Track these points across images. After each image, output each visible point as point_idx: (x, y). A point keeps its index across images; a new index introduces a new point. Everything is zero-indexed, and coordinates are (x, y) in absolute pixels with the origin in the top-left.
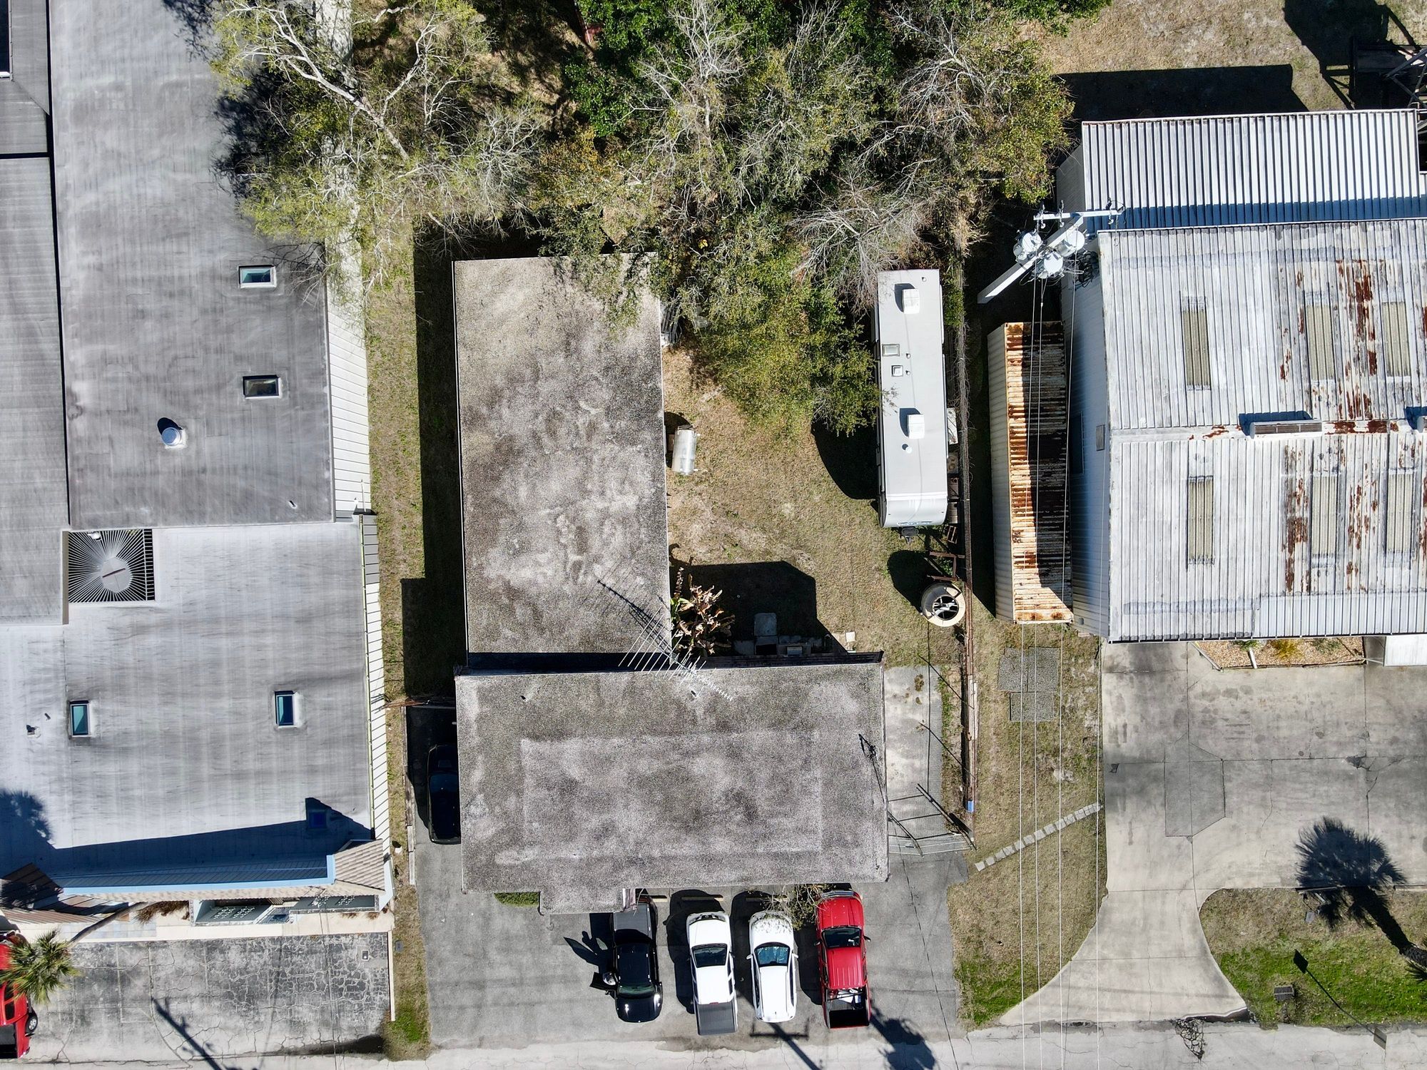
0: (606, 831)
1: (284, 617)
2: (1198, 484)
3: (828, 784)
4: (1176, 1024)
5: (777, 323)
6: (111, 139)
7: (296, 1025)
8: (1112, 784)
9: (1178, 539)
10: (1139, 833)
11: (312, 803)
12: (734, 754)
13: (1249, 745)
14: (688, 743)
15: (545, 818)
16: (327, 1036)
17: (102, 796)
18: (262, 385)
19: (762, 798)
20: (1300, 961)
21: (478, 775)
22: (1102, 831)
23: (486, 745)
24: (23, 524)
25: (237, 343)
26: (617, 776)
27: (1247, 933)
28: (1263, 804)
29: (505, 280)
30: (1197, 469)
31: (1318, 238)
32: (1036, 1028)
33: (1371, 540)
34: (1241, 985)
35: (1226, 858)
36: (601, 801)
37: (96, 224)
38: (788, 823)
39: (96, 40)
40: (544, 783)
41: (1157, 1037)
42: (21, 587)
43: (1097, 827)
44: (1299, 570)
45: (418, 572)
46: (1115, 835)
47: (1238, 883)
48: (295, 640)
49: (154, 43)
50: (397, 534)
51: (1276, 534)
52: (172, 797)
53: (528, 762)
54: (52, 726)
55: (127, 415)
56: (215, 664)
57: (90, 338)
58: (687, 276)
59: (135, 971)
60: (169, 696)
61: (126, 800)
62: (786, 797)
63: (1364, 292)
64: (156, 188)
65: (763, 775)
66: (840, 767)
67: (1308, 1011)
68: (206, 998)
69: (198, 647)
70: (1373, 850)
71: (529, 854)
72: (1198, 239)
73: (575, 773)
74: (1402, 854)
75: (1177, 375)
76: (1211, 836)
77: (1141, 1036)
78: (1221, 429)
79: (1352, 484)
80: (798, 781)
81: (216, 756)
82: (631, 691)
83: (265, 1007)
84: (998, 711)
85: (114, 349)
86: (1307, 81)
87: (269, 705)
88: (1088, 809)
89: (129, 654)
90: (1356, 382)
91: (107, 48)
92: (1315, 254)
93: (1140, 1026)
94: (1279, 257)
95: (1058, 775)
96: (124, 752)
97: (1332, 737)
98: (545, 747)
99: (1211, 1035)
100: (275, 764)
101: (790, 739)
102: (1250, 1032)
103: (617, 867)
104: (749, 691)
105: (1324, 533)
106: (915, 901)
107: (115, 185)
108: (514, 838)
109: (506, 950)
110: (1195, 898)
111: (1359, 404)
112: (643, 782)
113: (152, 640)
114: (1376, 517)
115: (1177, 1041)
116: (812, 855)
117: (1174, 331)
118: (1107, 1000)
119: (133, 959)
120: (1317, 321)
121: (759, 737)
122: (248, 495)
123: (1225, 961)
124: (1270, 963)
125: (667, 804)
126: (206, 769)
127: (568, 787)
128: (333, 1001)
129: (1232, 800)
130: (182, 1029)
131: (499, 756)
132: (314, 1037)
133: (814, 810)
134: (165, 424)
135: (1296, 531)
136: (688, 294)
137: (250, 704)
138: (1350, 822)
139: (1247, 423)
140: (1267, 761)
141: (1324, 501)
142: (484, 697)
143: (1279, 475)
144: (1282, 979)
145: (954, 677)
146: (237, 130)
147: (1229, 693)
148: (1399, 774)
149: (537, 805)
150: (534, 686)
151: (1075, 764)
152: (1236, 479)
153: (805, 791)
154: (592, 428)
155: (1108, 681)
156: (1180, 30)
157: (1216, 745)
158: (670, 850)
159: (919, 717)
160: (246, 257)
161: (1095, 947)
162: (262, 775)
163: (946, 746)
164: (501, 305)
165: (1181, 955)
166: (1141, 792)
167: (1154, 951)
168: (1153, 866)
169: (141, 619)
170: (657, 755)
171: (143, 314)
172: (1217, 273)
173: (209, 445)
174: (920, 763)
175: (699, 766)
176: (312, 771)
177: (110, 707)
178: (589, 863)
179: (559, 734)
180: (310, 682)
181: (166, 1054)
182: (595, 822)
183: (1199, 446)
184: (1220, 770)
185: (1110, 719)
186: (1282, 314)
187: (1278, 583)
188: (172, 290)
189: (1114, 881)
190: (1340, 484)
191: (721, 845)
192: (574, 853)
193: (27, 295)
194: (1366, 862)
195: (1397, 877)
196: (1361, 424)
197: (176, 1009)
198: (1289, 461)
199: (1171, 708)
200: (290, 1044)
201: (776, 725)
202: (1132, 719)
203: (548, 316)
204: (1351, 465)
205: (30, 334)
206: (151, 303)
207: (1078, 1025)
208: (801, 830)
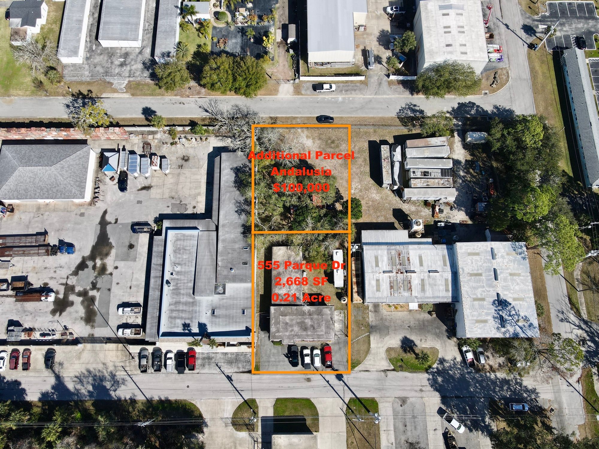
0: (292, 330)
1: (244, 298)
2: (378, 281)
3: (326, 324)
4: (382, 371)
5: (319, 257)
6: (227, 229)
7: (238, 368)
8: (371, 330)
9: (375, 288)
10: (375, 338)
11: (246, 327)
12: (312, 319)
13: (392, 324)
14: (305, 317)
15: (283, 328)
16: (244, 370)
17: (216, 324)
18: (245, 263)
19: (316, 326)
20: (402, 360)
21: (273, 321)
22: (370, 337)
23: (275, 317)
24: (209, 282)
25: (242, 258)
26: (294, 322)
27: (393, 355)
28: (395, 333)
29: (280, 249)
30: (377, 278)
31: (393, 247)
32: (360, 371)
33: (402, 289)
34: (393, 364)
35: (389, 342)
36: (291, 326)
37: (224, 241)
38: (319, 330)
39: (226, 216)
40: (283, 323)
41: (380, 373)
42: (208, 291)
43: (369, 337)
44: (392, 293)
45: (263, 293)
46: (372, 338)
47: (391, 346)
48: (246, 302)
49: (234, 217)
50: (260, 287)
51: (389, 288)
52: (226, 325)
53: (281, 320)
54: (210, 312)
55: (225, 267)
56: (233, 305)
57: (222, 256)
58: (306, 250)
59: (213, 357)
60: (226, 310)
61: (219, 325)
62: (319, 326)
63: (399, 255)
64: (232, 236)
65: (316, 322)
66: (327, 321)
67: (404, 369)
68: (224, 363)
69: (231, 302)
70: (412, 341)
71: (280, 334)
72: (377, 247)
73: (288, 321)
74: (417, 342)
75: (374, 265)
76: (387, 338)
77: (377, 373)
78: (380, 273)
79: (399, 281)
80: (321, 324)
81: (233, 319)
82: (296, 309)
83: (234, 365)
84: (353, 318)
85: (224, 258)
86: (397, 225)
87: (241, 311)
88: (367, 334)
89: (221, 303)
90: (398, 267)
91: (227, 217)
92: (393, 249)
93: (377, 371)
94: (388, 250)
95: (362, 328)
96: (219, 317)
97: (405, 323)
98: (283, 317)
99: (388, 373)
100: (241, 321)
101: (320, 317)
102: (395, 372)
103: (294, 336)
104: (313, 309)
105: (395, 287)
106: (340, 349)
107: (227, 235)
108: (278, 331)
109: (273, 355)
110: (385, 349)
111: (399, 270)
112: (298, 323)
113: (225, 301)
114: (402, 285)
115: (383, 373)
116: (323, 335)
117: (374, 259)
118: (371, 366)
119: (213, 355)
120: (393, 258)
121: (315, 317)
122: (242, 279)
123: (390, 360)
124: (397, 361)
125: (301, 327)
126: (231, 321)
127: (287, 324)
128: (245, 364)
129: (390, 333)
130: (220, 368)
131: (277, 318)
132: (241, 370)
133: (323, 328)
134: (231, 269)
135: (391, 287)
136: (307, 253)
137: (238, 311)
138: (408, 337)
139: (384, 272)
140: (395, 326)
141: (395, 283)
142: (275, 310)
143: (389, 279)
144: (400, 364)
145: (346, 312)
146: (244, 229)
147: (389, 315)
148: (415, 329)
149: (282, 326)
150: (282, 308)
151: (365, 326)
152: (383, 280)
153: (322, 325)
154: (292, 271)
155: (370, 313)
156: (378, 217)
157: (387, 324)
158: (302, 334)
159: (341, 318)
160: (244, 246)
161: (369, 357)
162: (239, 322)
163: (345, 323)
164: (279, 253)
165: (383, 358)
166: (376, 331)
167: (379, 358)
168: (378, 343)
169: (223, 297)
170: (300, 319)
171: (229, 253)
172: (380, 252)
173: (237, 272)
174: (341, 326)
175: (306, 321)
176: (247, 322)
177: (218, 310)
178: (289, 335)
179: (286, 315)
180: (247, 308)
181: (217, 372)
182: (290, 329)
183: (377, 275)
184: (387, 328)
185: (371, 319)
186: (388, 257)
187: (389, 295)
188: (234, 250)
189: (372, 345)
190: (397, 281)
191: (309, 333)
192: (287, 334)
193: (212, 250)
194: (411, 343)
195: (416, 346)
196: (399, 273)
197: (219, 364)
198: (390, 277)
199: (380, 318)
200: (237, 371)
201: (318, 315)
202: (374, 319)
203: (286, 255)
204: (399, 278)
205: (212, 256)
206: (230, 252)
207: (367, 371)
208: (322, 331)
